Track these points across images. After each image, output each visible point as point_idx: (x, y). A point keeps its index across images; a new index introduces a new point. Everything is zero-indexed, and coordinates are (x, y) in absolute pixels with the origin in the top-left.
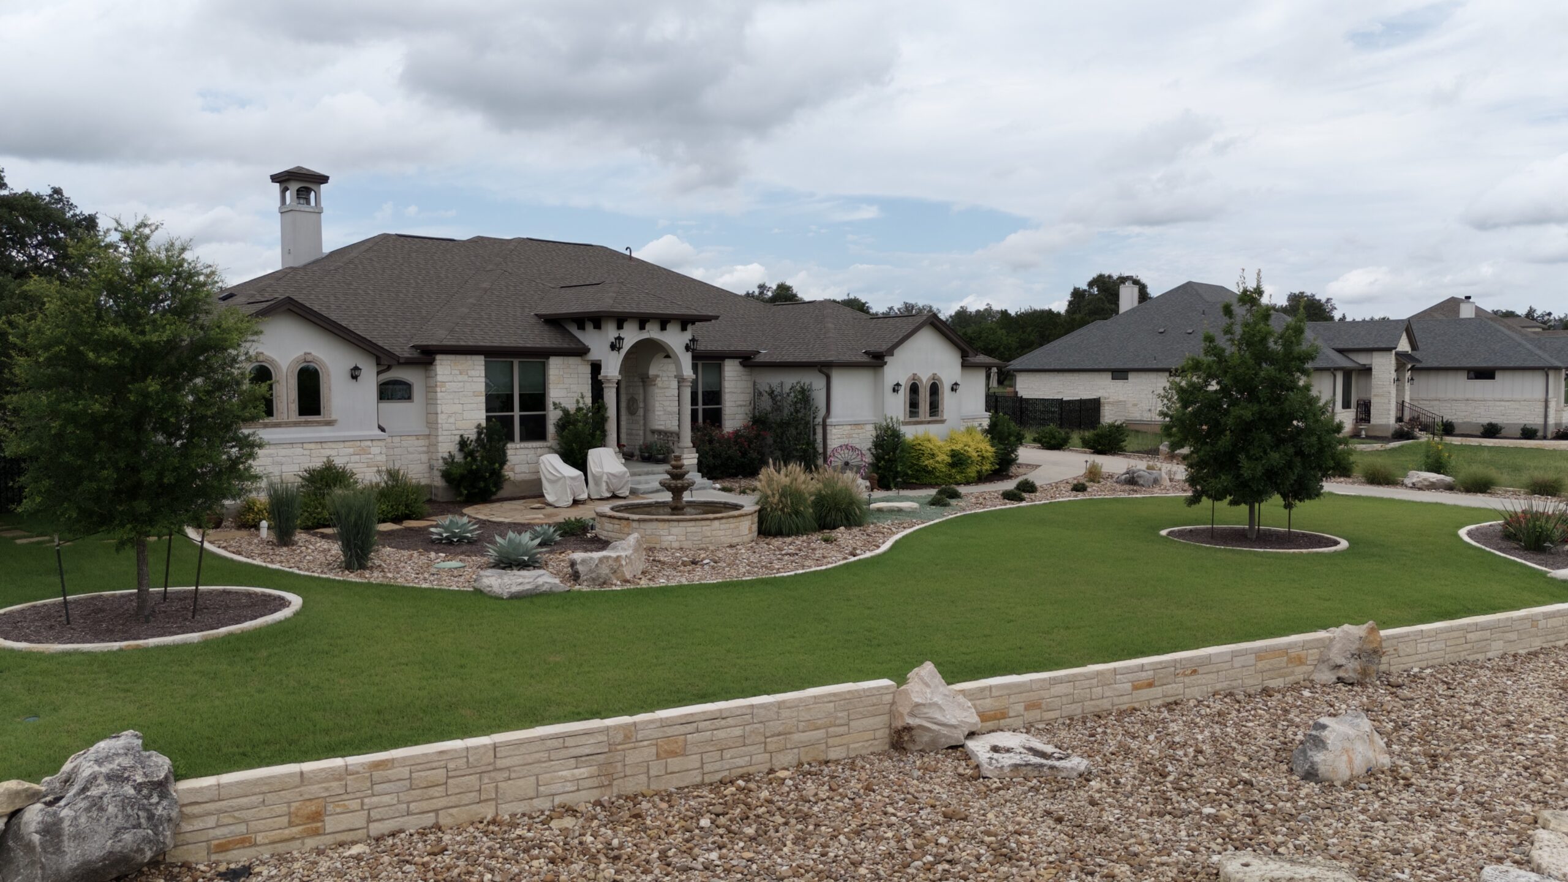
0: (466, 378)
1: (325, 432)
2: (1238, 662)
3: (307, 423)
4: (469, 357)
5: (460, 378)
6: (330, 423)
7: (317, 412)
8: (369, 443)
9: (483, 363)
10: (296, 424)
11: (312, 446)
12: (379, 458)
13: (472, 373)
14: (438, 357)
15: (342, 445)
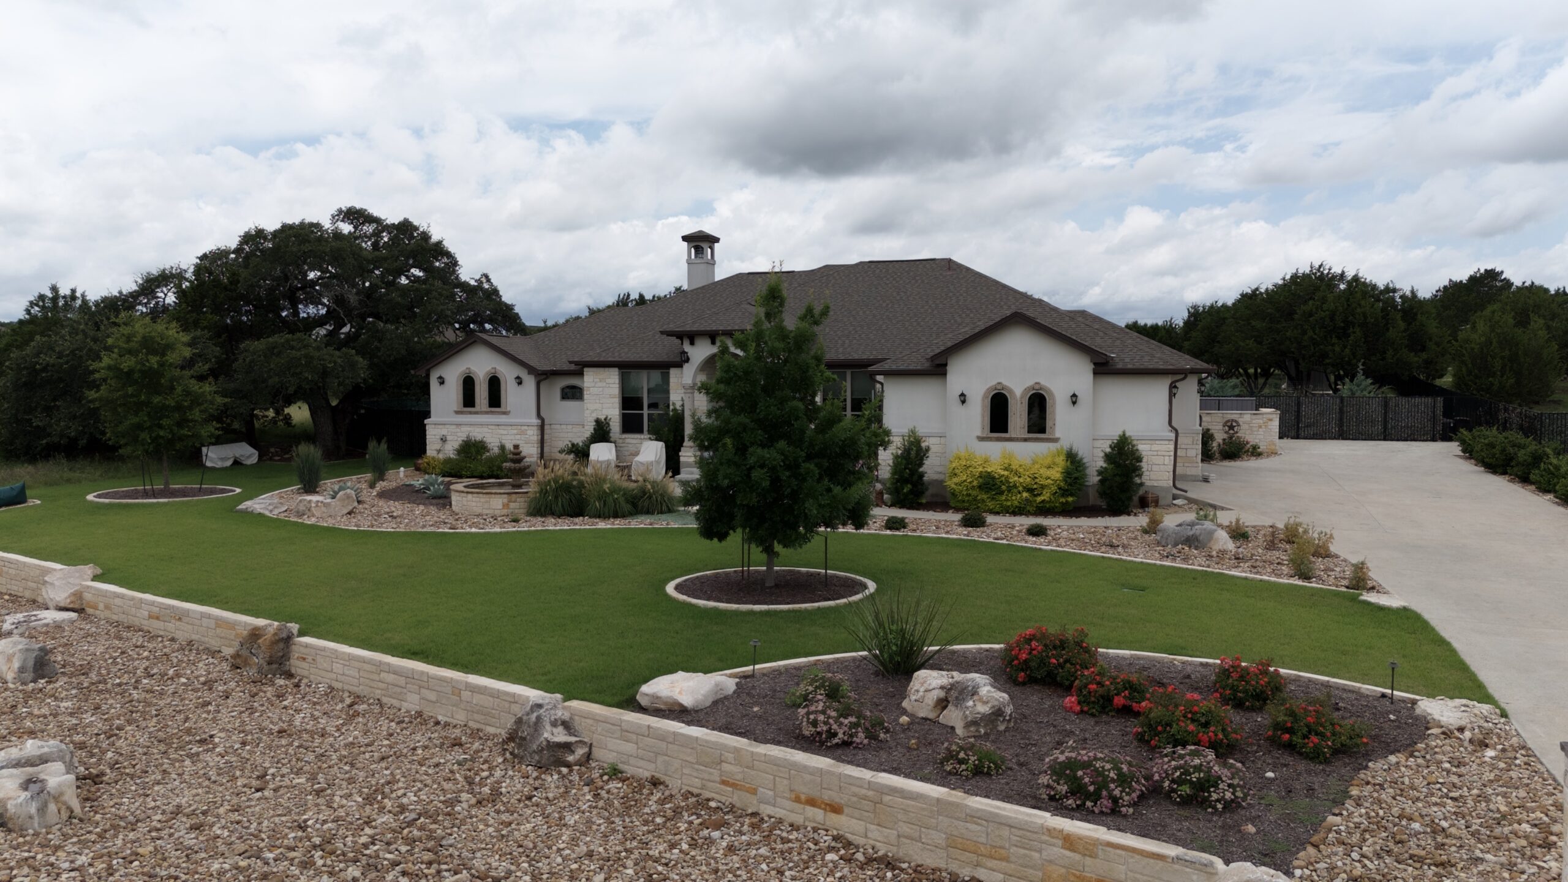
0: (604, 384)
1: (502, 419)
2: (205, 622)
3: (492, 413)
4: (607, 369)
5: (600, 384)
6: (505, 413)
7: (499, 406)
8: (526, 428)
9: (617, 373)
10: (487, 413)
11: (493, 427)
12: (532, 438)
13: (608, 381)
14: (585, 369)
15: (510, 428)
